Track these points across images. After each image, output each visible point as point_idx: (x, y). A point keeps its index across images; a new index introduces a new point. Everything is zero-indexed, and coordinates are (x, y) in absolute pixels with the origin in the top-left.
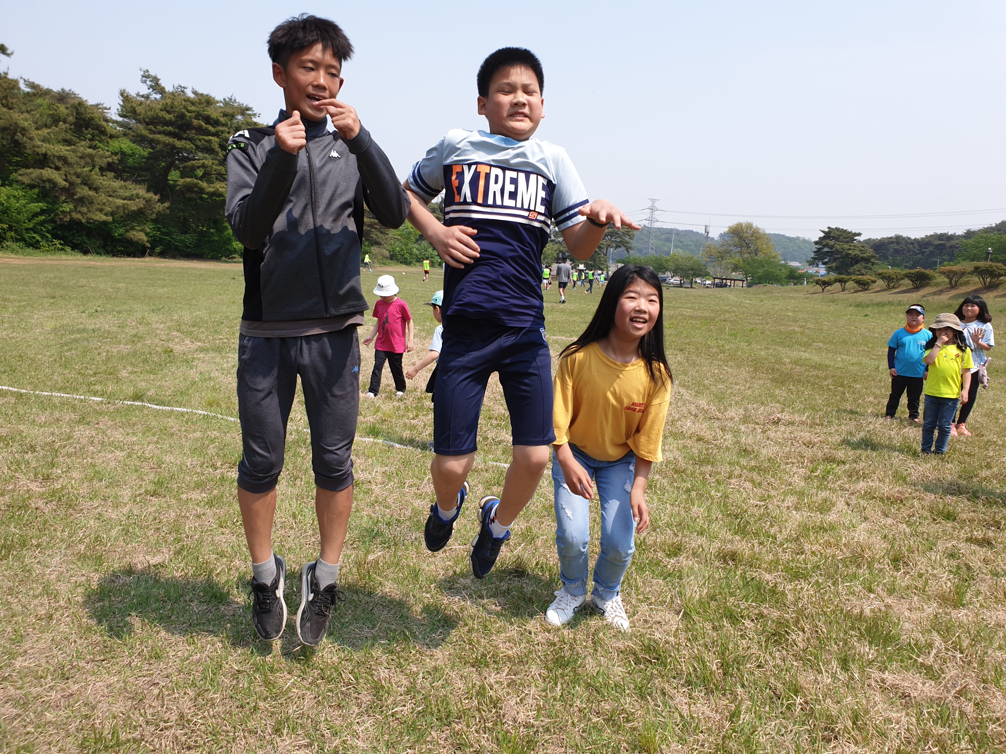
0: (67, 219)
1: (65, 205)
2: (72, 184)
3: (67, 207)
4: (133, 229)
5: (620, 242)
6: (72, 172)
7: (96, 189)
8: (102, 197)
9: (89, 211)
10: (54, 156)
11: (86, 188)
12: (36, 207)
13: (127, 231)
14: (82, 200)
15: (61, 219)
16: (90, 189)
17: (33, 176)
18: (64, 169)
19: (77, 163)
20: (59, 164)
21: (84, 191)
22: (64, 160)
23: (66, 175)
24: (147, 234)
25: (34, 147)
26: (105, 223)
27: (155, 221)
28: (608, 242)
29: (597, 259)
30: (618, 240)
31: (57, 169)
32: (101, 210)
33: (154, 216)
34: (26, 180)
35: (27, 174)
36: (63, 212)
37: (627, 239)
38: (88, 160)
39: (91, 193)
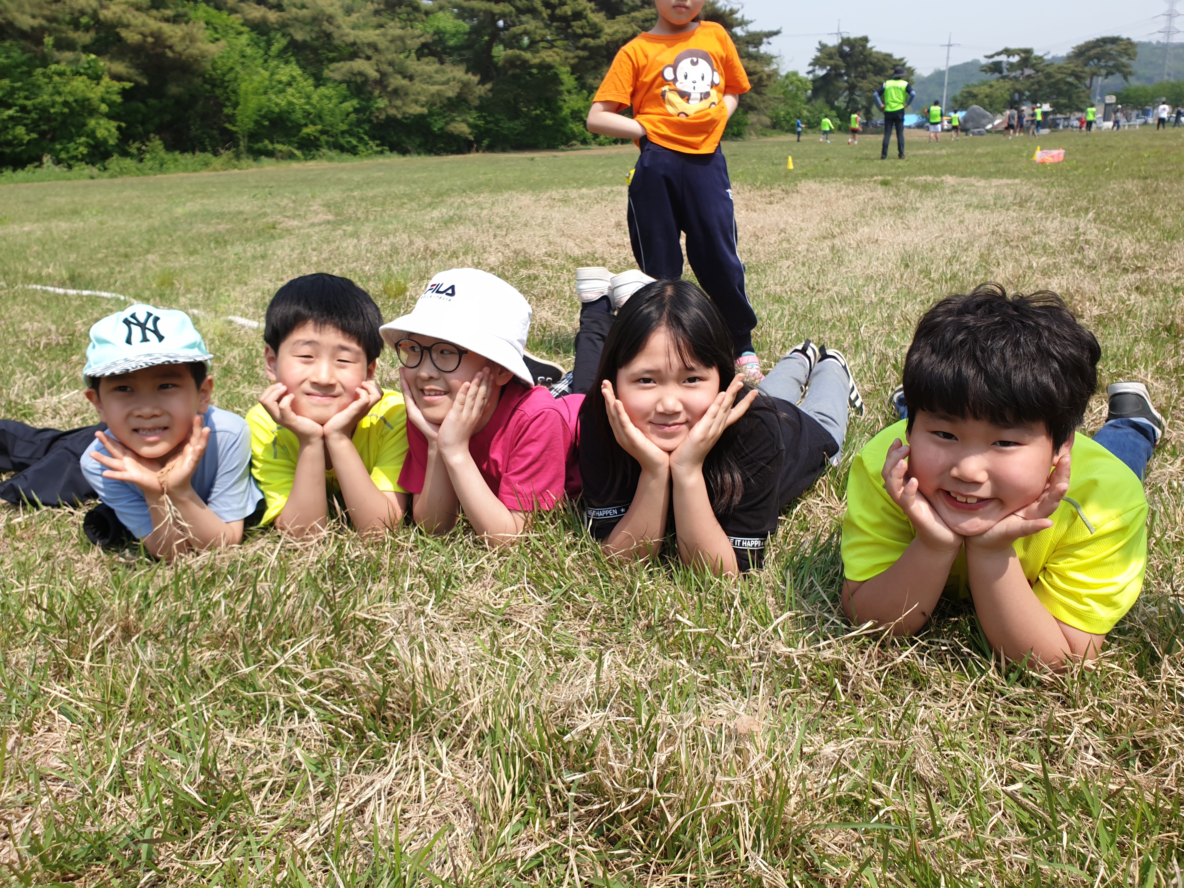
0: (383, 117)
1: (379, 100)
2: (383, 74)
3: (382, 103)
4: (453, 120)
5: (1114, 66)
6: (383, 59)
7: (411, 78)
8: (417, 86)
9: (404, 104)
10: (363, 44)
11: (399, 77)
12: (349, 105)
13: (447, 123)
14: (396, 92)
15: (377, 117)
16: (404, 77)
17: (344, 70)
18: (375, 57)
19: (388, 49)
20: (369, 52)
21: (397, 81)
22: (374, 46)
23: (377, 65)
24: (470, 125)
25: (342, 36)
26: (422, 116)
27: (478, 109)
28: (1094, 69)
29: (1074, 96)
30: (1111, 63)
31: (368, 58)
32: (416, 102)
33: (477, 103)
34: (337, 76)
35: (338, 69)
36: (378, 109)
37: (1124, 60)
38: (399, 43)
39: (405, 82)
